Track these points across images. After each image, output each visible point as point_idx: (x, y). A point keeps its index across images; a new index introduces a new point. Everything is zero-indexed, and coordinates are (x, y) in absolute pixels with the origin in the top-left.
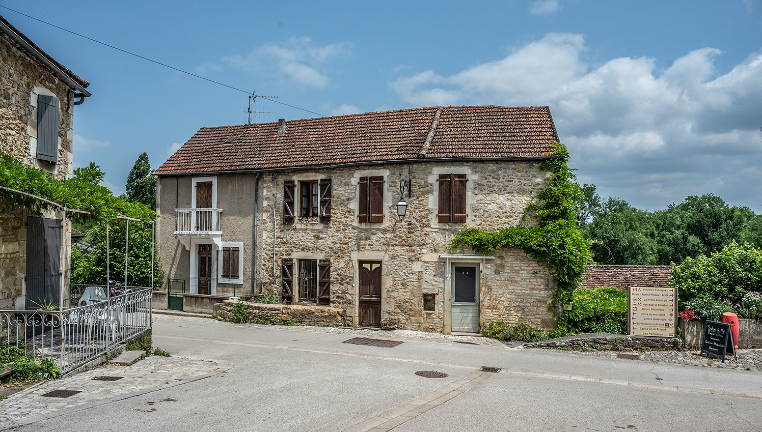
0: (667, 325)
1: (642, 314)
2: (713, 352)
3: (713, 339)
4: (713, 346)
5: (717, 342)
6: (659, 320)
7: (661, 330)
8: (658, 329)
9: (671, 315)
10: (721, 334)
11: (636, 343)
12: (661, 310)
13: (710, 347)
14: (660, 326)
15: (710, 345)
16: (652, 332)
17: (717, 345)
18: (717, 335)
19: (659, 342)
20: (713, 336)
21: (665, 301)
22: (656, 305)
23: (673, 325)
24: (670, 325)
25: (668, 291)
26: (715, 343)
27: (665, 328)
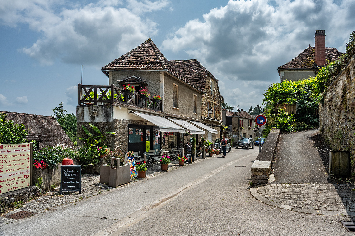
0: (26, 177)
1: (7, 171)
2: (71, 189)
3: (70, 179)
4: (70, 184)
5: (73, 180)
6: (20, 173)
7: (21, 182)
8: (19, 182)
9: (28, 167)
10: (75, 174)
11: (12, 200)
12: (21, 164)
13: (68, 186)
14: (21, 179)
15: (67, 184)
16: (15, 186)
17: (74, 182)
18: (72, 175)
19: (26, 194)
20: (69, 177)
21: (24, 155)
22: (18, 160)
23: (29, 176)
24: (27, 176)
25: (26, 146)
26: (71, 182)
27: (23, 180)
